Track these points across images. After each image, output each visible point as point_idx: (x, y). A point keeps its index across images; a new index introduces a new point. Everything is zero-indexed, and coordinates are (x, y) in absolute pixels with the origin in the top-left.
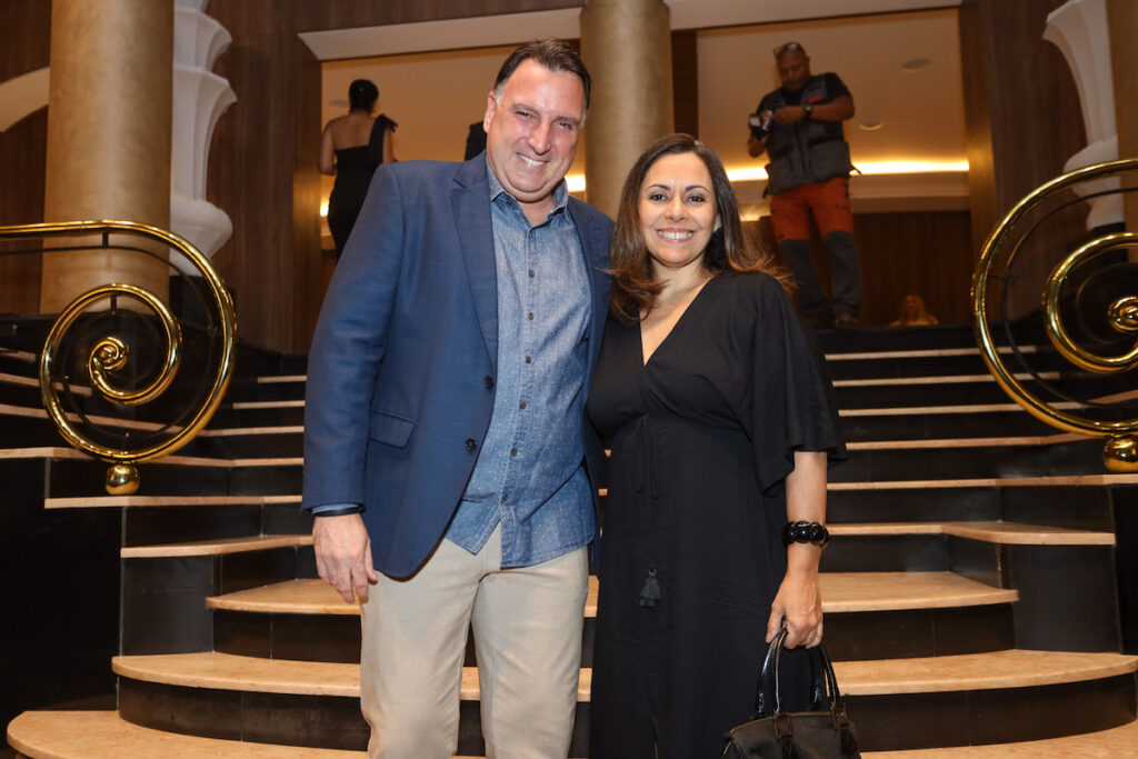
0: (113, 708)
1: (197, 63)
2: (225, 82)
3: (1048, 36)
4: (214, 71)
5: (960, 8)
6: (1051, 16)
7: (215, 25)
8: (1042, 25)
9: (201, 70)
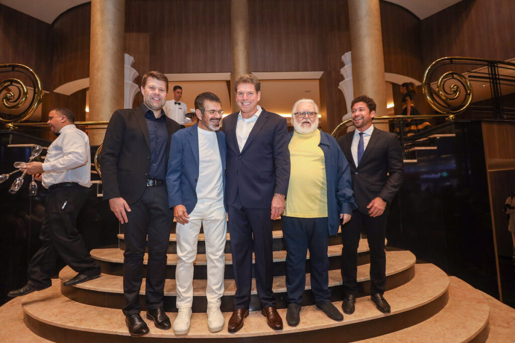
0: (118, 247)
1: (130, 80)
2: (137, 86)
3: (339, 87)
4: (134, 82)
5: (320, 79)
6: (340, 83)
7: (134, 71)
8: (338, 85)
9: (131, 82)
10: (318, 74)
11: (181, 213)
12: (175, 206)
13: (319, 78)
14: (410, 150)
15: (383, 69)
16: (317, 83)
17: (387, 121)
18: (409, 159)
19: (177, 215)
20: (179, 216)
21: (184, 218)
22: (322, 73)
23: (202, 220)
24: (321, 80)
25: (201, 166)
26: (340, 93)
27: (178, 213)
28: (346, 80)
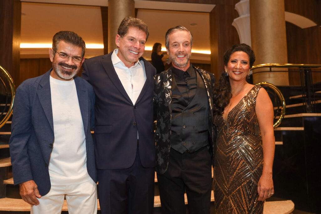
3: (233, 24)
5: (210, 13)
6: (235, 20)
8: (232, 21)
10: (210, 7)
11: (30, 191)
12: (22, 183)
13: (210, 11)
14: (316, 102)
15: (283, 8)
16: (207, 17)
17: (287, 69)
18: (315, 113)
19: (25, 194)
20: (27, 195)
21: (34, 197)
22: (214, 6)
23: (65, 195)
24: (212, 14)
25: (57, 128)
26: (234, 31)
27: (27, 192)
28: (242, 16)
